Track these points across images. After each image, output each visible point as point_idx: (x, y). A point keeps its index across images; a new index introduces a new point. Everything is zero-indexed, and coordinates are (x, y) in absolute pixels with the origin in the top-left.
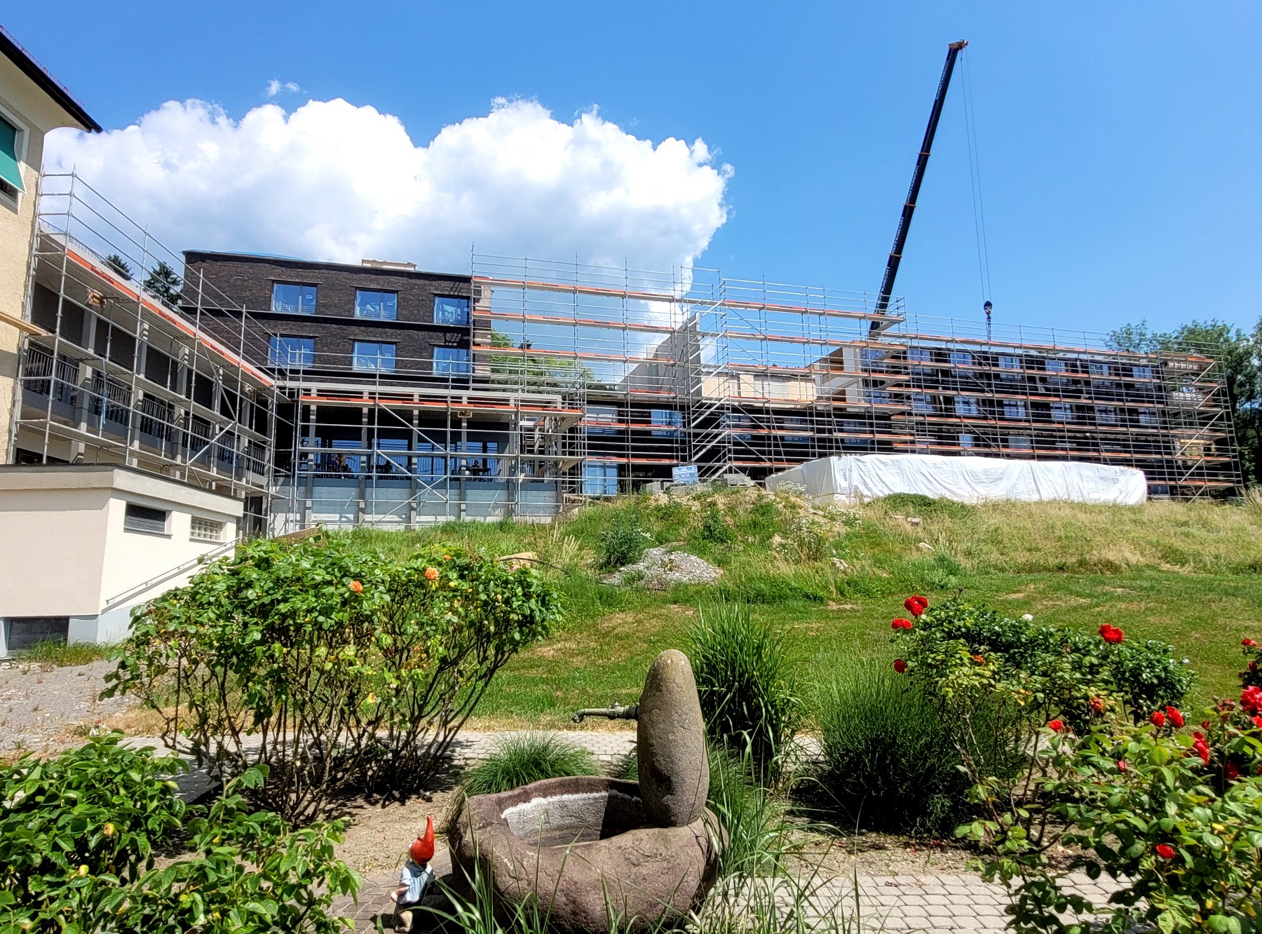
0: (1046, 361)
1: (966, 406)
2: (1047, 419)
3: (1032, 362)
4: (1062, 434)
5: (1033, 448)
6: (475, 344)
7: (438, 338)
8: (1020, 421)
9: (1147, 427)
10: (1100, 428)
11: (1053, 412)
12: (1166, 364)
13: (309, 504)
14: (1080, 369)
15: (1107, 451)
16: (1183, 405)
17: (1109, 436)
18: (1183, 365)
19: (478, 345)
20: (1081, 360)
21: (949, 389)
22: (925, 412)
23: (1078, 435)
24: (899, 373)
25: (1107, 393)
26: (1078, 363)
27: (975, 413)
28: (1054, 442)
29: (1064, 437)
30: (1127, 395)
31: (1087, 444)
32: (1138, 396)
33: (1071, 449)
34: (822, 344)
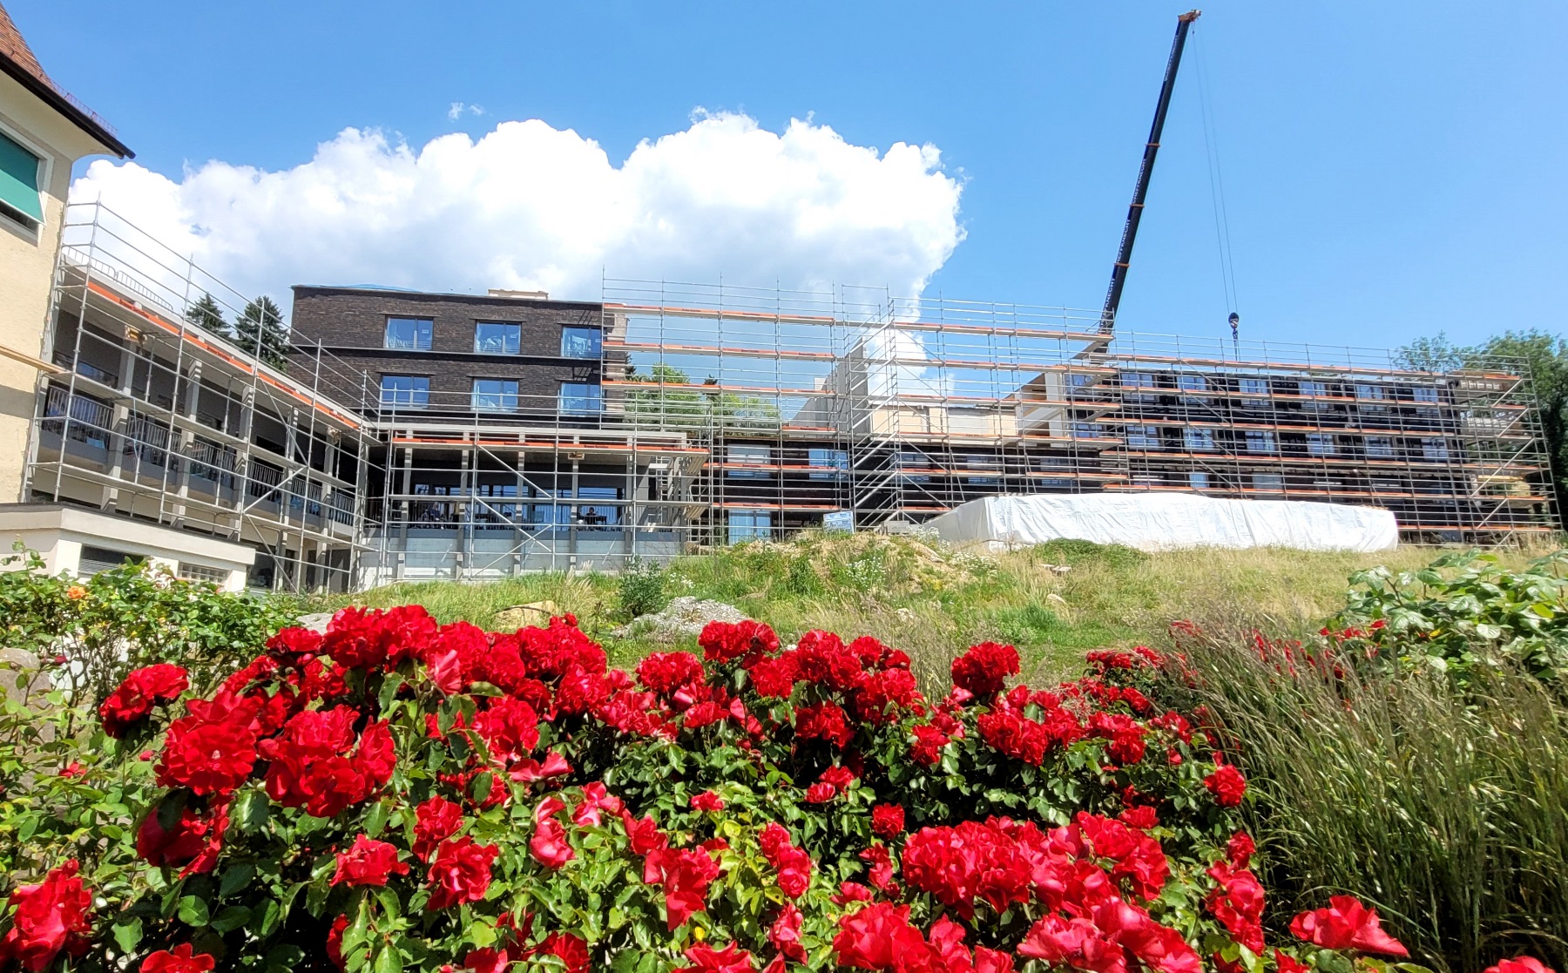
0: (1300, 384)
1: (1198, 438)
2: (1303, 452)
3: (1281, 385)
4: (1321, 470)
5: (1283, 488)
6: (605, 378)
7: (566, 373)
8: (1267, 455)
9: (1433, 461)
10: (1370, 463)
11: (1309, 445)
12: (1457, 384)
13: (401, 556)
14: (1343, 392)
15: (1379, 490)
16: (1480, 434)
17: (1383, 472)
18: (1480, 385)
19: (611, 380)
20: (1345, 382)
21: (1175, 419)
22: (1144, 446)
23: (1343, 471)
24: (1109, 401)
25: (1380, 421)
26: (1342, 385)
27: (1209, 447)
28: (1311, 481)
29: (1323, 474)
30: (1406, 422)
31: (1355, 483)
32: (1420, 423)
33: (1333, 489)
34: (1012, 370)
